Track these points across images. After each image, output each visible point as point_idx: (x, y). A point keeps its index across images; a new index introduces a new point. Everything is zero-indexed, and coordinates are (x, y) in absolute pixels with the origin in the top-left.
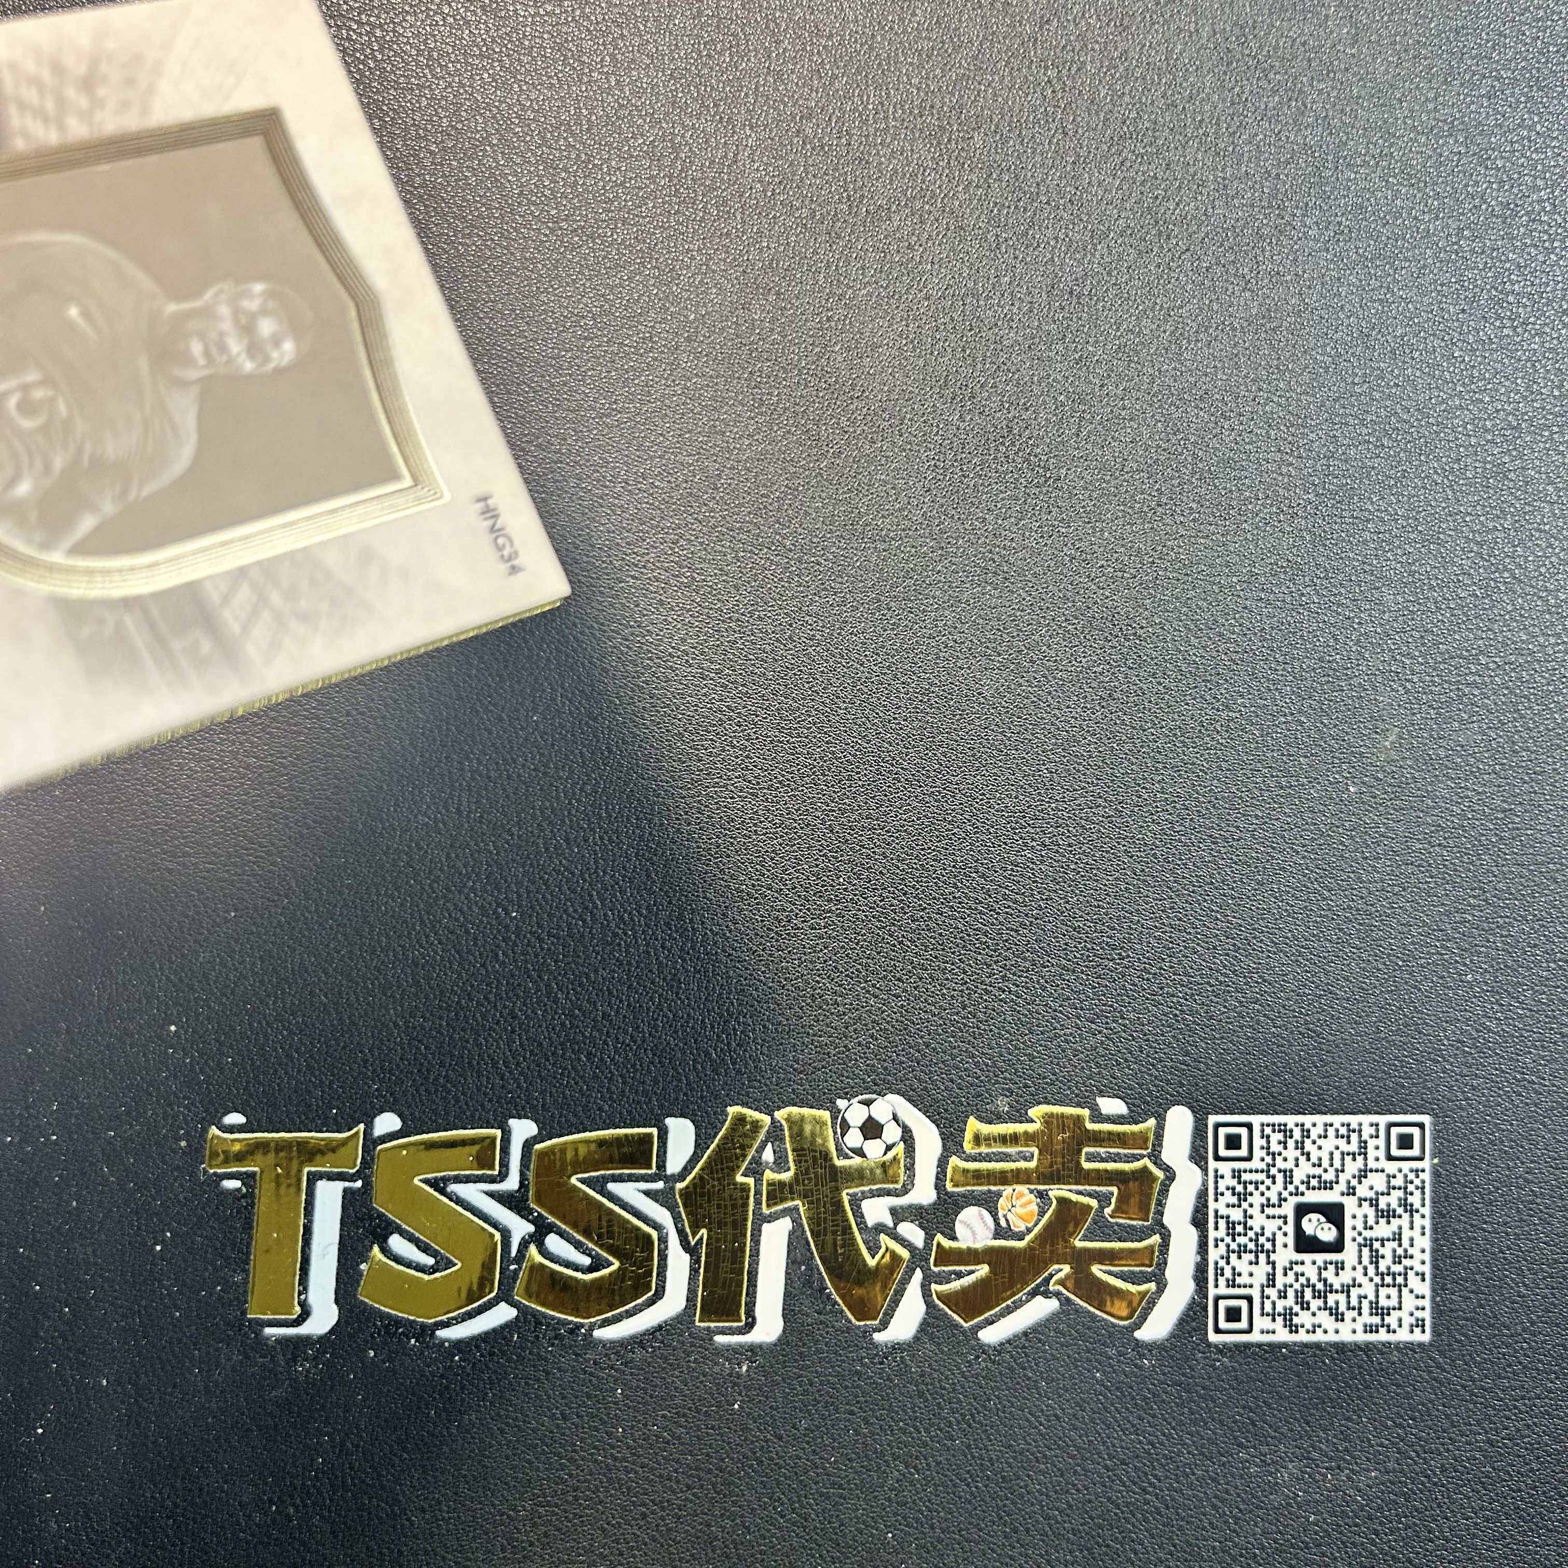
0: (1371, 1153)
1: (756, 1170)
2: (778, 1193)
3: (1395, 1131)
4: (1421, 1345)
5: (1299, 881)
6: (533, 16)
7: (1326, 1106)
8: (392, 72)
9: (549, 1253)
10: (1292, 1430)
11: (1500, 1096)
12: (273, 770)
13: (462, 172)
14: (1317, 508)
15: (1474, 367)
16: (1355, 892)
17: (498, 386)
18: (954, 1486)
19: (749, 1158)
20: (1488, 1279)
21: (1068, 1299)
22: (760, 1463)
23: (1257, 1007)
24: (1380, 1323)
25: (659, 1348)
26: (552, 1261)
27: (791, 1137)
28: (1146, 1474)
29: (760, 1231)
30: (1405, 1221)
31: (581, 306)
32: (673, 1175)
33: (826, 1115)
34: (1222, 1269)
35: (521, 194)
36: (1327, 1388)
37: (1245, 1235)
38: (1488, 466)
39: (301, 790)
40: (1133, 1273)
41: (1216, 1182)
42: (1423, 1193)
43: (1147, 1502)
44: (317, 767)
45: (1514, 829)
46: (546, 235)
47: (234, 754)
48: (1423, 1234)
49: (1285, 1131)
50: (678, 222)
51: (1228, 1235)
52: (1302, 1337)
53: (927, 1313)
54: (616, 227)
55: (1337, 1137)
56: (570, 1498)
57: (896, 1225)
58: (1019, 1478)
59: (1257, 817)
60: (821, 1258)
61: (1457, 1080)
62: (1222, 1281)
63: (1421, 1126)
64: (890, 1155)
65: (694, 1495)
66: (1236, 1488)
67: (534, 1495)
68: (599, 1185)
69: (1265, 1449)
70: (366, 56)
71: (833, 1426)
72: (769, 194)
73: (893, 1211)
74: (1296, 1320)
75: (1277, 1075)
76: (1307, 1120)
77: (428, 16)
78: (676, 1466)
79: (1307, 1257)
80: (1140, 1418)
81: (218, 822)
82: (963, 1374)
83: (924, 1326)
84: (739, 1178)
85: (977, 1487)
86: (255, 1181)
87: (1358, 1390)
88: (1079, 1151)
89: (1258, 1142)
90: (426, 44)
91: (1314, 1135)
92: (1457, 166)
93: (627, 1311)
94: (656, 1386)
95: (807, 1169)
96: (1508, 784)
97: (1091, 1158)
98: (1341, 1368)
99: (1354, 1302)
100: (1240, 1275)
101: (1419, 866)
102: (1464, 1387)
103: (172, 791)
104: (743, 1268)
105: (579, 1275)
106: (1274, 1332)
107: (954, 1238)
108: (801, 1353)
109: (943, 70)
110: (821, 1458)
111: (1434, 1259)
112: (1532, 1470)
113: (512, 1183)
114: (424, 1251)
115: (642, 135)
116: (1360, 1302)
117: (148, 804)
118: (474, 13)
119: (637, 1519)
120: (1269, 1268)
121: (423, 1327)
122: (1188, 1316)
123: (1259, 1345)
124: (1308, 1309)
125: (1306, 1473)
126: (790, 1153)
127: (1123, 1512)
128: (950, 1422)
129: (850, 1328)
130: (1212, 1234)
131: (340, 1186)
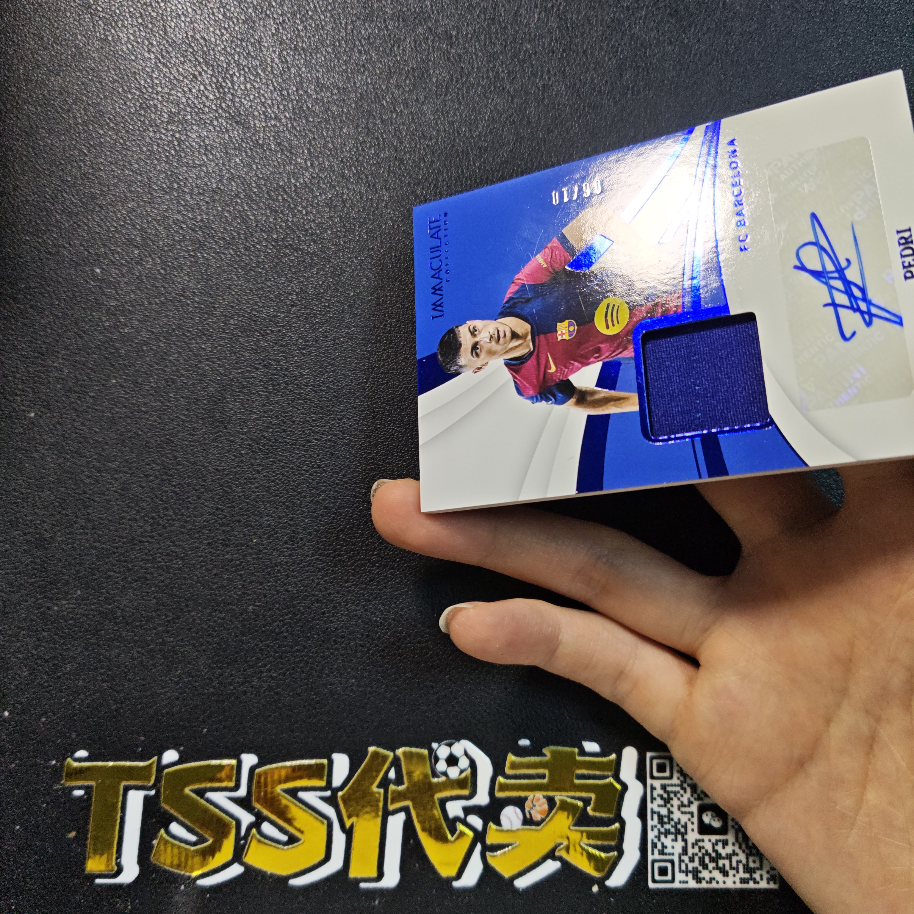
1: (385, 784)
2: (397, 797)
4: (773, 890)
6: (264, 127)
8: (185, 157)
9: (263, 834)
13: (223, 214)
17: (242, 332)
19: (381, 776)
21: (566, 860)
24: (749, 877)
25: (327, 891)
26: (265, 838)
27: (405, 765)
29: (387, 821)
31: (290, 288)
32: (336, 788)
33: (425, 752)
34: (656, 844)
35: (257, 226)
37: (669, 823)
40: (604, 845)
41: (652, 792)
46: (270, 249)
47: (87, 540)
50: (345, 242)
51: (659, 823)
52: (704, 885)
53: (484, 869)
54: (310, 244)
57: (466, 816)
62: (656, 851)
64: (463, 775)
68: (293, 794)
70: (170, 148)
72: (396, 227)
73: (464, 809)
74: (700, 875)
77: (206, 127)
79: (706, 838)
82: (505, 906)
83: (482, 877)
84: (375, 790)
86: (92, 791)
88: (571, 773)
89: (676, 768)
90: (204, 142)
93: (309, 869)
95: (414, 784)
97: (579, 777)
99: (734, 864)
100: (666, 847)
105: (281, 846)
106: (687, 882)
107: (499, 824)
109: (493, 159)
113: (242, 792)
114: (191, 833)
115: (325, 194)
116: (737, 865)
117: (36, 569)
118: (231, 125)
120: (683, 844)
121: (189, 878)
122: (636, 871)
123: (679, 890)
124: (707, 868)
126: (404, 774)
129: (439, 879)
130: (650, 823)
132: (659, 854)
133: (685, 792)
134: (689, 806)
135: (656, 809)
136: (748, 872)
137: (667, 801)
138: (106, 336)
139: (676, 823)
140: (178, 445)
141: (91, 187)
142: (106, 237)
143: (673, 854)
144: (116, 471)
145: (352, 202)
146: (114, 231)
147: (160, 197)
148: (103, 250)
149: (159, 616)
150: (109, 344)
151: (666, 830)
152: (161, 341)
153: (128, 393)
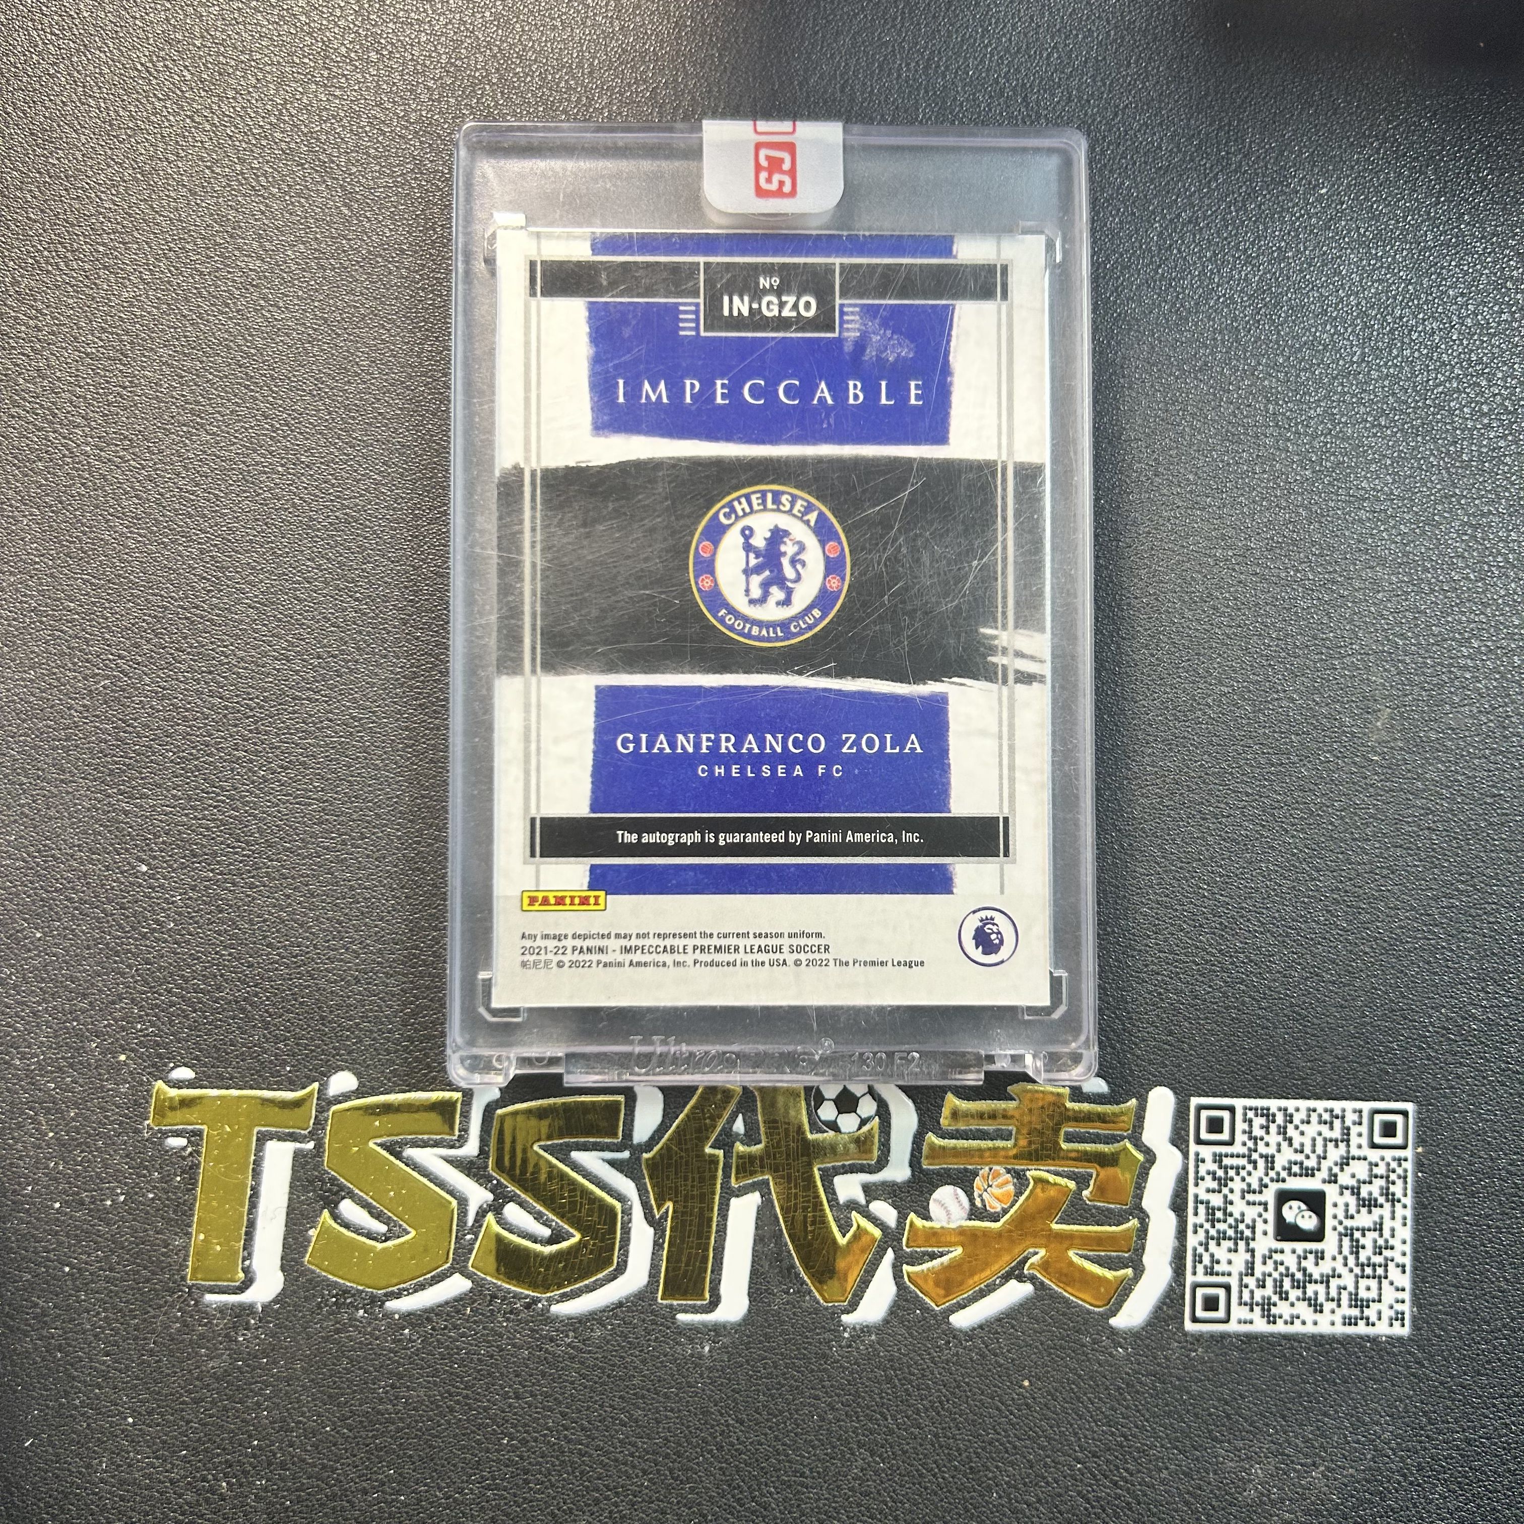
0: (1354, 1140)
1: (726, 1141)
2: (747, 1165)
3: (1378, 1118)
4: (1400, 1339)
5: (1288, 861)
7: (1309, 1091)
9: (506, 1223)
10: (1267, 1425)
11: (1484, 1085)
12: (239, 711)
13: (460, 110)
14: (1313, 485)
15: (1472, 351)
16: (1344, 874)
18: (921, 1475)
19: (719, 1129)
20: (1468, 1273)
21: (1042, 1283)
22: (720, 1448)
23: (1243, 988)
24: (1359, 1315)
25: (619, 1325)
26: (511, 1232)
27: (763, 1108)
28: (1117, 1468)
29: (728, 1205)
30: (1386, 1211)
32: (639, 1145)
34: (1201, 1256)
36: (1304, 1382)
37: (1225, 1221)
38: (1484, 450)
39: (267, 733)
40: (1110, 1258)
41: (1197, 1166)
42: (1406, 1182)
43: (1118, 1497)
44: (286, 710)
45: (1504, 814)
47: (199, 693)
48: (1405, 1224)
49: (1268, 1116)
51: (1207, 1221)
52: (1280, 1327)
53: (898, 1295)
55: (1320, 1122)
56: (521, 1482)
57: (868, 1202)
58: (988, 1469)
59: (1247, 794)
60: (790, 1236)
61: (1441, 1068)
62: (1200, 1269)
63: (1405, 1113)
64: (865, 1129)
65: (650, 1480)
66: (1209, 1483)
67: (482, 1477)
68: (562, 1153)
69: (1240, 1444)
71: (797, 1411)
73: (867, 1189)
74: (1274, 1310)
75: (1261, 1058)
76: (1291, 1104)
78: (633, 1450)
79: (1287, 1246)
80: (1112, 1408)
81: (179, 763)
82: (932, 1359)
83: (895, 1310)
84: (708, 1150)
85: (943, 1478)
86: (202, 1139)
87: (1335, 1384)
88: (1056, 1131)
89: (1240, 1126)
91: (1297, 1120)
92: (1459, 151)
93: (586, 1286)
94: (613, 1365)
95: (779, 1142)
96: (1498, 769)
97: (1069, 1138)
98: (1320, 1361)
99: (1333, 1293)
100: (1218, 1262)
101: (1409, 848)
102: (1441, 1383)
103: (131, 729)
104: (709, 1244)
105: (538, 1247)
106: (1251, 1322)
107: (927, 1218)
108: (766, 1334)
110: (783, 1445)
111: (1415, 1251)
112: (1509, 1471)
113: (471, 1148)
114: (377, 1218)
116: (1340, 1293)
117: (106, 742)
119: (590, 1505)
120: (1248, 1256)
121: (373, 1299)
122: (1164, 1303)
123: (1238, 1336)
124: (1287, 1299)
125: (1281, 1469)
126: (761, 1125)
127: (1093, 1507)
128: (918, 1409)
129: (817, 1310)
130: (1191, 1220)
131: (290, 1147)
132: (1206, 1274)
133: (1255, 1168)
134: (1261, 1192)
135: (1203, 1196)
136: (1356, 1306)
137: (1223, 1182)
138: (239, 324)
139: (1236, 1220)
140: (367, 527)
141: (218, 53)
142: (244, 145)
143: (1229, 1274)
144: (253, 568)
145: (693, 98)
146: (259, 134)
147: (344, 75)
148: (238, 167)
149: (326, 831)
150: (245, 339)
151: (1218, 1232)
152: (339, 335)
153: (278, 429)
